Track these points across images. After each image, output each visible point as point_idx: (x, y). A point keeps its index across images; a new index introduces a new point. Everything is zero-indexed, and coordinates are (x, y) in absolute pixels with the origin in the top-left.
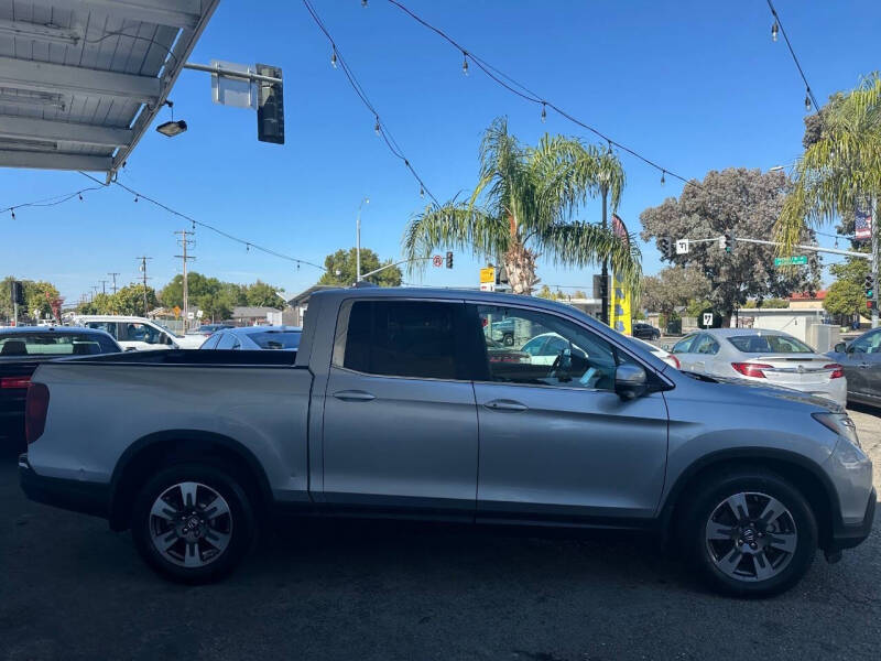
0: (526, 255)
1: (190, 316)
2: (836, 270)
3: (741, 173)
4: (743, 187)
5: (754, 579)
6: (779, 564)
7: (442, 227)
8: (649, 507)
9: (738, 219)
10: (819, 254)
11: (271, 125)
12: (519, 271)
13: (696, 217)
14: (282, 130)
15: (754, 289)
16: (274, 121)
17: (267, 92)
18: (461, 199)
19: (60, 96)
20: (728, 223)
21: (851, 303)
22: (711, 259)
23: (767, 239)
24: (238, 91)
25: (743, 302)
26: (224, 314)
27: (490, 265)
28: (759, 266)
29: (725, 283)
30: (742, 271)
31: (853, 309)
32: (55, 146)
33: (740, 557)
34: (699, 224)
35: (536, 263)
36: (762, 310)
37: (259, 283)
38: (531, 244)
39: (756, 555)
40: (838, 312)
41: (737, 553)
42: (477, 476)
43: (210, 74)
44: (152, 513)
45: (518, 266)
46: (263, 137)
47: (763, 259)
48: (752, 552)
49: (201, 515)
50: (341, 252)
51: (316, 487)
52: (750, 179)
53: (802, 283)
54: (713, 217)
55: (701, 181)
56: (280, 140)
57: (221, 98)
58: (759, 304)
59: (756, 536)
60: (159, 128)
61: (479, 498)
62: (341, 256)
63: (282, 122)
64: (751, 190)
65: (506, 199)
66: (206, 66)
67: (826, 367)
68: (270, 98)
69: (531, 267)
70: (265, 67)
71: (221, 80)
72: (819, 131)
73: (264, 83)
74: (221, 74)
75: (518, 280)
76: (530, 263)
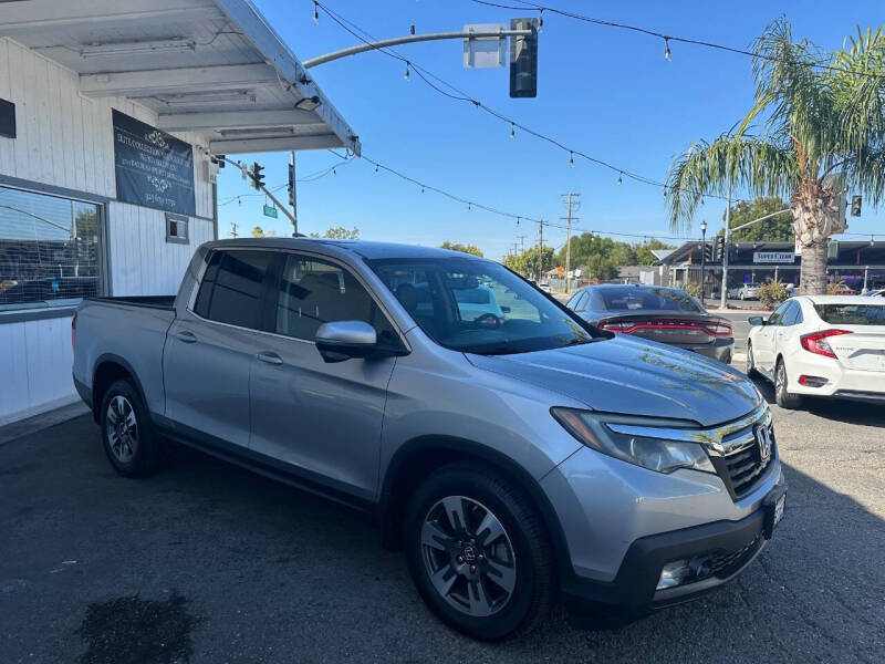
0: (820, 194)
1: (569, 275)
8: (369, 489)
11: (523, 80)
12: (807, 216)
16: (526, 75)
17: (520, 45)
19: (251, 90)
24: (488, 51)
26: (612, 273)
32: (292, 130)
33: (454, 578)
39: (471, 581)
41: (452, 572)
42: (250, 426)
43: (463, 39)
45: (807, 209)
46: (514, 93)
56: (533, 94)
57: (472, 62)
66: (458, 33)
68: (523, 52)
70: (520, 20)
71: (473, 43)
73: (518, 38)
74: (472, 37)
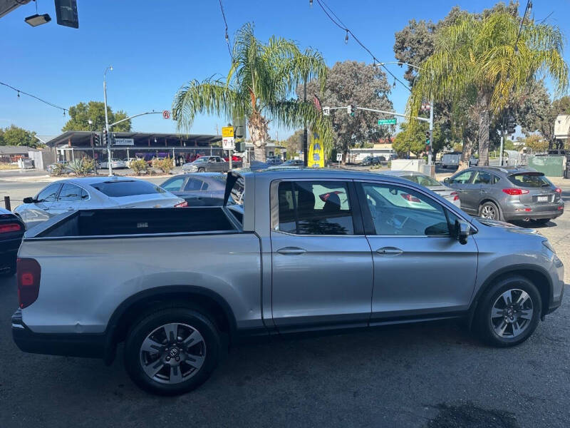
0: (262, 120)
2: (403, 127)
3: (354, 65)
4: (355, 74)
5: (512, 336)
6: (524, 325)
7: (203, 97)
8: (464, 304)
9: (352, 93)
10: (395, 117)
11: (67, 12)
12: (258, 132)
13: (328, 92)
14: (76, 17)
15: (360, 137)
16: (70, 9)
18: (215, 78)
20: (347, 97)
21: (407, 145)
22: (337, 119)
23: (368, 107)
25: (353, 146)
27: (230, 125)
28: (364, 124)
29: (344, 134)
30: (354, 127)
31: (407, 148)
33: (506, 326)
34: (330, 96)
35: (269, 126)
36: (363, 149)
37: (13, 128)
38: (266, 113)
39: (513, 323)
40: (400, 151)
41: (505, 323)
42: (371, 297)
44: (141, 349)
45: (258, 128)
46: (59, 21)
47: (366, 119)
48: (511, 321)
49: (180, 345)
50: (81, 105)
51: (267, 316)
52: (359, 68)
53: (386, 134)
54: (338, 92)
55: (331, 68)
56: (75, 25)
58: (362, 147)
59: (513, 313)
60: (27, 19)
61: (373, 311)
62: (82, 107)
63: (75, 10)
64: (360, 76)
65: (248, 80)
67: (452, 194)
69: (265, 128)
72: (403, 42)
75: (258, 137)
76: (265, 126)
